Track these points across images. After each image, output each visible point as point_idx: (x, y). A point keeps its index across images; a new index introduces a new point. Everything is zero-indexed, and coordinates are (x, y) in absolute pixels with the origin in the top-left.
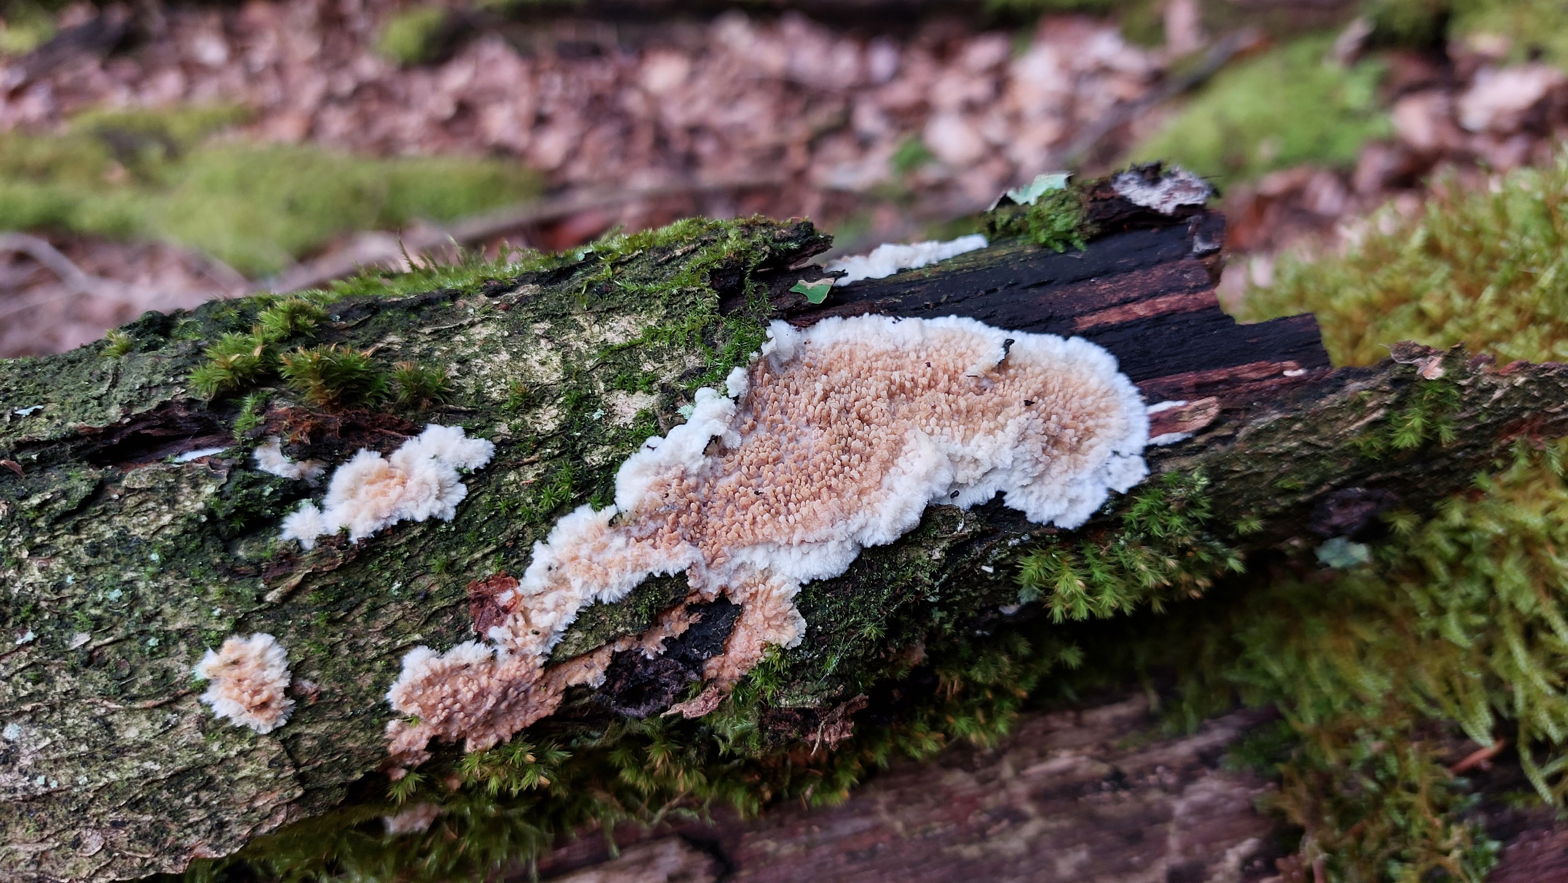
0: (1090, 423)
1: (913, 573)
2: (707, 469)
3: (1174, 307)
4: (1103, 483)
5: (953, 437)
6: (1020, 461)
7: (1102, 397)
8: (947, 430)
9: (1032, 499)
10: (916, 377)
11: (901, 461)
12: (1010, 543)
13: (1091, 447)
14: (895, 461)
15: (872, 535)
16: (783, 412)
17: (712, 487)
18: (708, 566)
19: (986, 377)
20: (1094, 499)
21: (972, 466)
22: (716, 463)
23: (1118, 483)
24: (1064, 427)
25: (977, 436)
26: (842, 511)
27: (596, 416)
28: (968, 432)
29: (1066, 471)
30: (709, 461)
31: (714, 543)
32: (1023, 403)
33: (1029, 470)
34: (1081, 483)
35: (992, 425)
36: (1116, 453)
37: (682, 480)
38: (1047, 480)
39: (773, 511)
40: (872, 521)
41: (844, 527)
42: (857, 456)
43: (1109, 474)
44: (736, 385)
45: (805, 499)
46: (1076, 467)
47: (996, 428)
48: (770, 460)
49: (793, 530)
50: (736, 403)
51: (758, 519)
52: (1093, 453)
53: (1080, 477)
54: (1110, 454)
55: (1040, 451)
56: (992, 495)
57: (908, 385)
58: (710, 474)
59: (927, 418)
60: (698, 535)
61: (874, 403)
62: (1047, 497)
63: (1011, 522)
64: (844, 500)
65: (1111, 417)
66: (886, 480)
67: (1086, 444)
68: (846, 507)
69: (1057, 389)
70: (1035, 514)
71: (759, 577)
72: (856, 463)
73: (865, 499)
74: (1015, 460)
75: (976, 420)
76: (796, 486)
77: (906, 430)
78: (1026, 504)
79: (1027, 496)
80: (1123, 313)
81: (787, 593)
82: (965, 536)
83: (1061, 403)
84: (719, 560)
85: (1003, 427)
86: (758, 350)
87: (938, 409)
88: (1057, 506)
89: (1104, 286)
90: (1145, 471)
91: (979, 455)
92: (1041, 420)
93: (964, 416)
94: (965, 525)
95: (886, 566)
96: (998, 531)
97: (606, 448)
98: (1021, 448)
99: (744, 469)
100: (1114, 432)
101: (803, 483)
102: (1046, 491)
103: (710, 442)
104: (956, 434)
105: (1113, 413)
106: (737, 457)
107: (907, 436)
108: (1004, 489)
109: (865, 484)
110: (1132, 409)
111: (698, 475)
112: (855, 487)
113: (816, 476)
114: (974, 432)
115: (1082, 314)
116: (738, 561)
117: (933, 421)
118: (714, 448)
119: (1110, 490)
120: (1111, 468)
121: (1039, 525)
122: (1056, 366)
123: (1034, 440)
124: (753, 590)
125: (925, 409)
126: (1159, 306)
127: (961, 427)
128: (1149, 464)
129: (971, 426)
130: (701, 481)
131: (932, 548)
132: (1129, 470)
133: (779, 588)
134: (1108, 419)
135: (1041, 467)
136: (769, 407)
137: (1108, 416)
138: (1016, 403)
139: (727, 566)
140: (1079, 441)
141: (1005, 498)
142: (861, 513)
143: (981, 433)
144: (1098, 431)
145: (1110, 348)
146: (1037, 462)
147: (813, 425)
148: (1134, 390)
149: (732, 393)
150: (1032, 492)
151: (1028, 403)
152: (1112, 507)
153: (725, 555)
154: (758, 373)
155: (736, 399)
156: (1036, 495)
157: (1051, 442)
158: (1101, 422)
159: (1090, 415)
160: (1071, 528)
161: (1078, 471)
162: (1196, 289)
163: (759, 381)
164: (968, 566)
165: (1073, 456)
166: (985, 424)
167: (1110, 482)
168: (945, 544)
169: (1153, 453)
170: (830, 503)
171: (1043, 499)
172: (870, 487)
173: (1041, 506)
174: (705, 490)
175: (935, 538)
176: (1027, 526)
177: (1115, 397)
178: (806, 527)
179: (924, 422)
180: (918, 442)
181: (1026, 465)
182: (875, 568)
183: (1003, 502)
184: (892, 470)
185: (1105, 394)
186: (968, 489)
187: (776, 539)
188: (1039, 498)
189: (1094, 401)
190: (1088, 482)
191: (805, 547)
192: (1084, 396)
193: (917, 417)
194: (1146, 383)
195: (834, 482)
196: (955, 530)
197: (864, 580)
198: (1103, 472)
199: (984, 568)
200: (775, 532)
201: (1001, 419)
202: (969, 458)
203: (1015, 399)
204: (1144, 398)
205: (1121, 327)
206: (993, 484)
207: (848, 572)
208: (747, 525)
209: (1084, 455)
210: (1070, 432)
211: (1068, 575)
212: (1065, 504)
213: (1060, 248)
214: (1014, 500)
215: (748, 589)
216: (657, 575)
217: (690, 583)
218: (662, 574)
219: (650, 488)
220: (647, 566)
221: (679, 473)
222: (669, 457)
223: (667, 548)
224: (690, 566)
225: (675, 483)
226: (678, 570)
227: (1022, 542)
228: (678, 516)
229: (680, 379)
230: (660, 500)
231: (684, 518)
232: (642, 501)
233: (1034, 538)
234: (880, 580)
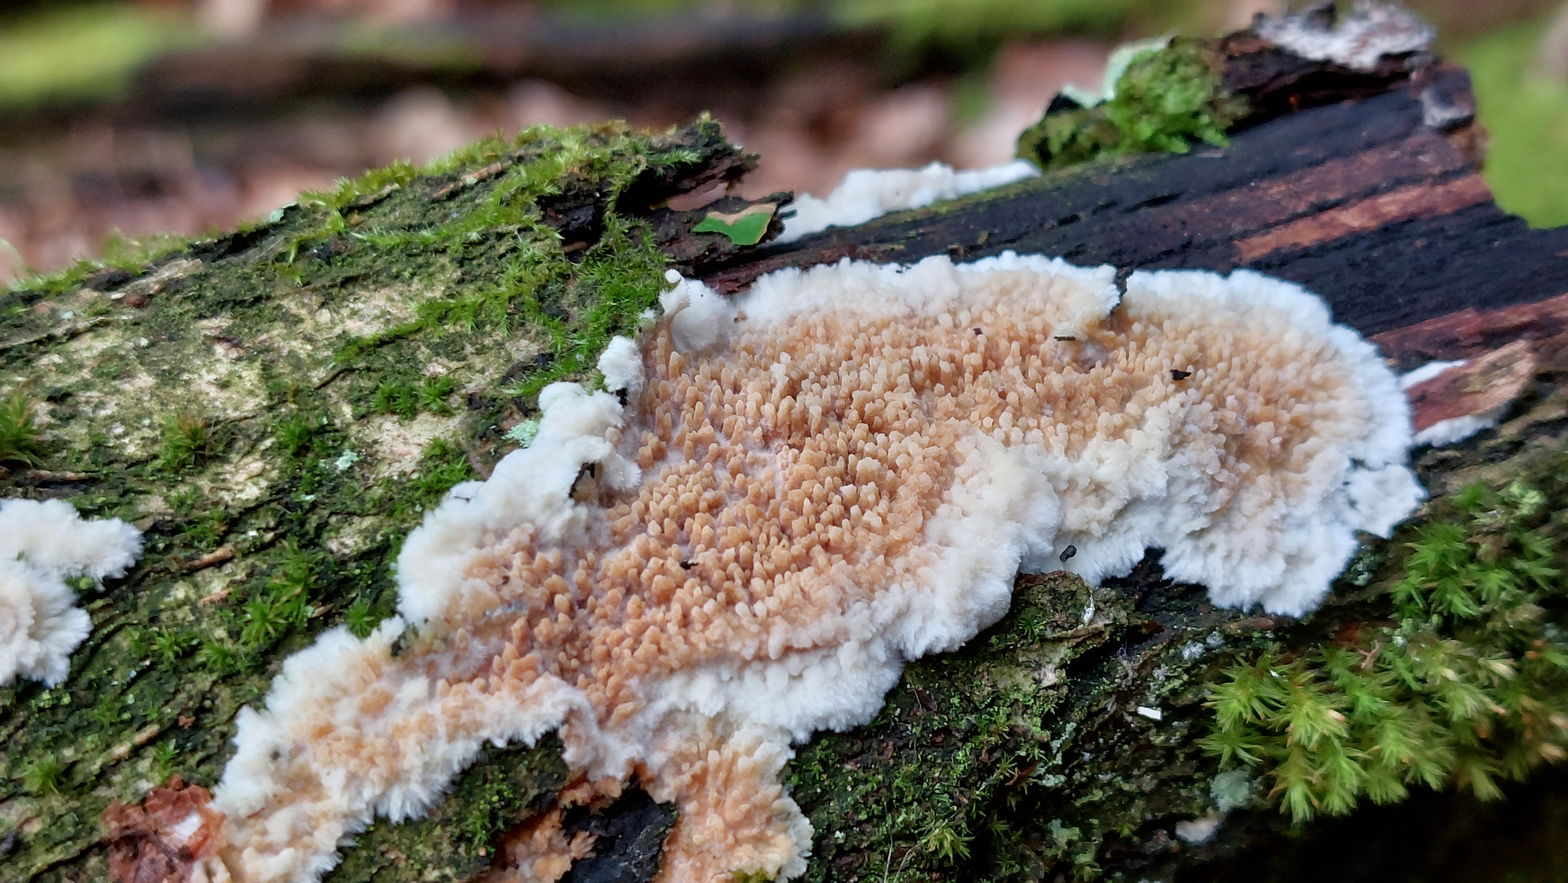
0: (1300, 409)
1: (1009, 716)
2: (580, 531)
3: (1412, 208)
4: (1344, 523)
5: (1048, 447)
6: (1181, 483)
7: (1313, 364)
8: (1035, 434)
9: (1216, 559)
10: (957, 354)
11: (956, 492)
12: (1186, 654)
13: (1309, 456)
14: (946, 495)
15: (922, 630)
16: (716, 423)
17: (592, 568)
18: (601, 723)
19: (1092, 339)
20: (1333, 551)
21: (1092, 498)
22: (596, 519)
23: (1371, 519)
24: (1253, 422)
25: (1093, 443)
26: (858, 584)
27: (342, 464)
28: (1075, 437)
29: (1271, 503)
30: (583, 512)
31: (609, 675)
32: (1169, 376)
33: (1202, 499)
34: (1301, 525)
35: (1117, 419)
36: (1357, 463)
37: (531, 554)
38: (1239, 521)
39: (721, 596)
40: (918, 601)
41: (866, 613)
42: (872, 485)
43: (1352, 504)
44: (619, 367)
45: (781, 569)
46: (1287, 496)
47: (1126, 425)
48: (703, 505)
49: (766, 627)
50: (623, 402)
51: (695, 612)
52: (1315, 466)
53: (1299, 513)
54: (1347, 464)
55: (1217, 464)
56: (1139, 555)
57: (945, 367)
58: (586, 540)
59: (993, 414)
60: (574, 663)
61: (888, 395)
62: (1244, 555)
63: (1181, 610)
64: (859, 567)
65: (1337, 398)
66: (934, 527)
67: (1298, 450)
68: (864, 578)
69: (1226, 353)
70: (1226, 589)
71: (705, 737)
72: (871, 498)
73: (899, 563)
74: (1171, 482)
75: (1085, 412)
76: (761, 547)
77: (957, 437)
78: (1204, 567)
79: (1205, 556)
80: (1322, 226)
81: (769, 761)
82: (1099, 634)
83: (1238, 374)
84: (621, 708)
85: (1139, 422)
86: (654, 304)
87: (1012, 397)
88: (1264, 569)
89: (1276, 189)
90: (1419, 492)
91: (1103, 473)
92: (1207, 406)
93: (1062, 405)
94: (1098, 610)
95: (956, 701)
96: (1159, 629)
97: (367, 522)
98: (1179, 459)
99: (653, 527)
100: (1347, 425)
101: (773, 540)
102: (1238, 541)
103: (581, 473)
104: (1053, 440)
105: (1339, 391)
106: (637, 505)
107: (961, 447)
108: (1159, 542)
109: (895, 535)
110: (1372, 382)
111: (562, 544)
112: (876, 540)
113: (797, 525)
114: (1087, 435)
115: (1245, 235)
116: (661, 706)
117: (1005, 418)
118: (589, 486)
119: (1359, 534)
120: (1355, 491)
121: (1235, 612)
122: (1216, 320)
123: (1200, 443)
124: (698, 766)
125: (987, 399)
126: (1385, 209)
127: (1061, 427)
128: (1423, 481)
129: (1077, 424)
130: (570, 556)
131: (1039, 666)
132: (1388, 494)
133: (750, 754)
134: (1332, 404)
135: (1222, 494)
136: (687, 414)
137: (1330, 397)
138: (1157, 379)
139: (638, 720)
140: (1285, 444)
141: (1164, 561)
142: (895, 588)
143: (1100, 435)
144: (1317, 425)
145: (1309, 283)
146: (1215, 485)
147: (776, 443)
148: (1367, 348)
149: (614, 382)
150: (1212, 547)
151: (1179, 376)
152: (1369, 570)
153: (632, 697)
154: (658, 353)
155: (622, 394)
156: (1221, 551)
157: (1234, 447)
158: (1320, 407)
159: (1297, 395)
160: (1297, 614)
161: (1292, 501)
162: (1445, 177)
163: (660, 368)
164: (1111, 707)
165: (1277, 475)
166: (1104, 418)
167: (1355, 520)
168: (1064, 652)
169: (1428, 459)
170: (833, 570)
171: (1236, 556)
172: (904, 541)
173: (1233, 571)
174: (578, 575)
175: (1043, 640)
176: (1214, 615)
177: (1337, 362)
178: (792, 621)
179: (988, 422)
180: (983, 454)
181: (1194, 490)
182: (934, 705)
183: (1161, 570)
184: (942, 509)
185: (1318, 356)
186: (1091, 546)
187: (735, 647)
188: (1228, 556)
189: (1299, 373)
190: (1315, 520)
191: (794, 662)
192: (1280, 363)
193: (975, 415)
194: (1390, 337)
195: (833, 533)
196: (1078, 620)
197: (917, 730)
198: (1341, 499)
199: (1143, 711)
200: (730, 633)
201: (1132, 408)
202: (1083, 482)
203: (1153, 372)
204: (1390, 361)
205: (1322, 249)
206: (1137, 533)
207: (883, 711)
208: (672, 628)
209: (1299, 471)
210: (1265, 428)
211: (1308, 706)
212: (1280, 564)
213: (1180, 147)
214: (1181, 564)
215: (685, 767)
216: (500, 743)
217: (569, 756)
218: (510, 742)
219: (469, 573)
220: (479, 726)
221: (525, 539)
222: (498, 513)
223: (515, 689)
224: (566, 721)
225: (518, 560)
226: (541, 729)
227: (1208, 649)
228: (531, 623)
229: (505, 380)
230: (491, 594)
231: (543, 627)
232: (455, 598)
233: (1229, 639)
234: (946, 731)
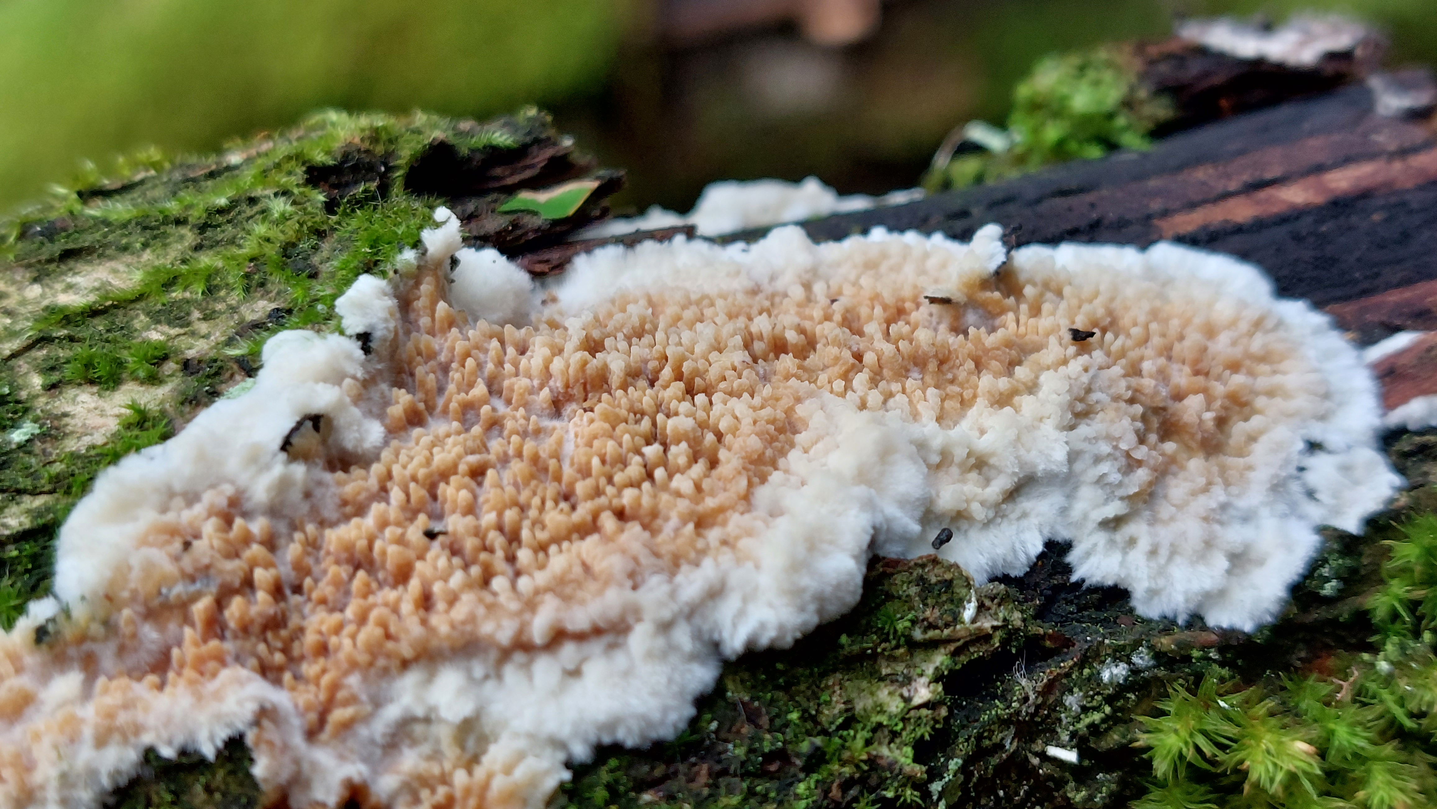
0: (1238, 380)
1: (868, 743)
2: (295, 495)
3: (1366, 184)
4: (1301, 517)
5: (915, 416)
6: (1088, 458)
7: (1251, 334)
8: (900, 399)
9: (1138, 556)
10: (807, 325)
11: (794, 458)
12: (1106, 676)
13: (1252, 439)
14: (781, 462)
17: (313, 545)
18: (312, 734)
19: (972, 303)
20: (1289, 547)
21: (973, 475)
22: (320, 483)
23: (1336, 511)
24: (1179, 396)
25: (972, 413)
26: (657, 555)
27: (19, 436)
28: (948, 404)
29: (1206, 489)
30: (299, 471)
31: (324, 671)
32: (1068, 337)
33: (1115, 477)
34: (1247, 518)
35: (1003, 383)
36: (1314, 446)
37: (228, 521)
38: (1165, 510)
39: (475, 571)
41: (665, 588)
42: (684, 445)
43: (1311, 494)
44: (361, 307)
45: (557, 540)
46: (1227, 484)
47: (1014, 392)
48: (462, 468)
49: (531, 605)
50: (366, 350)
51: (438, 587)
52: (1259, 450)
53: (1242, 504)
54: (1301, 445)
55: (1132, 438)
56: (1036, 547)
57: (791, 336)
58: (305, 508)
59: (846, 377)
60: (278, 658)
61: (714, 356)
62: (1174, 552)
63: (1095, 622)
64: (660, 539)
65: (1284, 373)
66: (763, 494)
67: (1239, 429)
68: (664, 550)
69: (1142, 319)
70: (1153, 593)
71: (450, 752)
72: (682, 461)
73: (713, 535)
74: (1073, 457)
75: (962, 375)
76: (533, 513)
77: (798, 400)
78: (1122, 564)
79: (1125, 552)
80: (1259, 203)
81: (533, 785)
82: (984, 638)
83: (1156, 340)
84: (339, 715)
85: (1032, 388)
86: (417, 244)
87: (869, 358)
88: (1201, 568)
89: (1203, 174)
90: (1396, 480)
91: (984, 444)
92: (1117, 370)
93: (932, 366)
94: (981, 608)
95: (794, 716)
96: (1068, 643)
97: (39, 501)
98: (1084, 430)
99: (396, 495)
100: (1301, 402)
101: (549, 504)
102: (1165, 534)
103: (299, 424)
104: (921, 407)
105: (1285, 365)
106: (377, 469)
107: (800, 410)
108: (1063, 534)
109: (710, 503)
110: (1328, 355)
111: (273, 511)
112: (683, 505)
113: (581, 488)
114: (965, 404)
115: (1167, 213)
116: (392, 713)
117: (860, 380)
118: (308, 439)
119: (1323, 530)
120: (1312, 478)
121: (1168, 624)
122: (1129, 291)
123: (1111, 414)
124: (442, 791)
125: (837, 359)
126: (1334, 185)
127: (931, 391)
128: (1400, 469)
129: (955, 389)
130: (282, 527)
131: (908, 680)
132: (1356, 483)
133: (508, 770)
134: (1278, 379)
135: (1142, 475)
137: (1275, 372)
138: (1053, 340)
139: (363, 732)
140: (1221, 422)
141: (1071, 558)
142: (707, 563)
143: (981, 403)
144: (1260, 402)
145: (1244, 255)
146: (1131, 464)
149: (354, 324)
150: (1132, 542)
151: (1080, 337)
152: (1338, 578)
153: (352, 700)
155: (364, 339)
156: (1144, 544)
157: (1155, 422)
158: (1262, 382)
159: (1235, 367)
160: (1248, 627)
161: (1234, 490)
162: (1402, 153)
163: (424, 321)
164: (1011, 746)
165: (1213, 460)
166: (986, 381)
167: (1316, 513)
168: (940, 659)
169: (1404, 445)
170: (624, 538)
171: (1164, 552)
172: (721, 510)
173: (1161, 572)
174: (292, 550)
175: (913, 645)
176: (1138, 627)
177: (1281, 334)
178: (567, 599)
179: (839, 385)
180: (829, 417)
181: (1104, 468)
182: (764, 721)
183: (1068, 570)
184: (776, 477)
185: (1258, 324)
186: (974, 534)
187: (487, 629)
188: (1153, 553)
189: (1234, 343)
190: (1264, 512)
191: (569, 651)
192: (1210, 331)
193: (823, 378)
194: (1349, 309)
195: (628, 496)
196: (956, 619)
197: (740, 752)
198: (1295, 487)
199: (1053, 750)
200: (482, 612)
201: (1021, 372)
202: (960, 453)
203: (1048, 335)
204: (1350, 335)
205: (1259, 225)
206: (1033, 521)
207: (694, 723)
208: (407, 607)
209: (1240, 454)
210: (1194, 403)
211: (1268, 740)
212: (1221, 563)
213: (1094, 152)
214: (1093, 561)
215: (425, 794)
216: (167, 752)
217: (260, 769)
218: (183, 752)
219: (144, 542)
220: (138, 729)
221: (222, 502)
222: (188, 470)
223: (192, 683)
224: (256, 723)
225: (209, 527)
226: (223, 734)
227: (1135, 671)
228: (220, 603)
229: (230, 342)
230: (169, 567)
231: (235, 608)
232: (122, 570)
233: (1160, 657)
234: (781, 755)
